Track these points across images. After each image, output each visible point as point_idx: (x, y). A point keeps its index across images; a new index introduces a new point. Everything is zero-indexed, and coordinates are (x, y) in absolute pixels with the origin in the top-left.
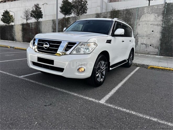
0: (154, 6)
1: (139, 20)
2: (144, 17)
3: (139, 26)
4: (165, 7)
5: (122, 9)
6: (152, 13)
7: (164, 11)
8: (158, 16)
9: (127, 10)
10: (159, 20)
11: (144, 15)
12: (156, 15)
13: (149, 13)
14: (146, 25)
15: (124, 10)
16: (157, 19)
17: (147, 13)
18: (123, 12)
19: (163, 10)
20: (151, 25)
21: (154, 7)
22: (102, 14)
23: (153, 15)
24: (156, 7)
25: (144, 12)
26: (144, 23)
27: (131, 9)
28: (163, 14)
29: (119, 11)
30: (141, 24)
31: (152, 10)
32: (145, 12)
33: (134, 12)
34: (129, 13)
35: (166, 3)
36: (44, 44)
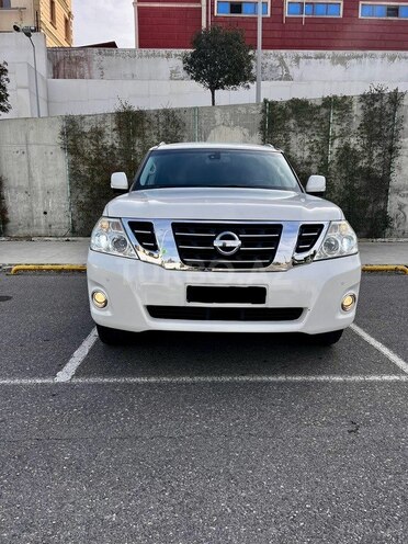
0: (238, 105)
2: (216, 135)
4: (263, 111)
5: (152, 108)
6: (234, 126)
7: (263, 122)
8: (251, 134)
9: (165, 112)
11: (215, 129)
12: (246, 131)
13: (228, 126)
15: (158, 111)
16: (250, 142)
17: (223, 124)
18: (156, 116)
19: (260, 118)
21: (239, 109)
22: (87, 119)
23: (239, 131)
24: (244, 111)
25: (215, 121)
27: (179, 110)
28: (262, 129)
29: (141, 113)
31: (233, 116)
32: (218, 122)
33: (188, 119)
34: (174, 122)
35: (266, 101)
36: (214, 238)
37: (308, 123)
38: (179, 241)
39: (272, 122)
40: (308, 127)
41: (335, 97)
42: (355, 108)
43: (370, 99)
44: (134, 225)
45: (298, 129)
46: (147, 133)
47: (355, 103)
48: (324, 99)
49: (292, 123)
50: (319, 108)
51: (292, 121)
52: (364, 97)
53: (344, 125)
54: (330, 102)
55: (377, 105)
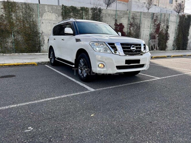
0: (53, 5)
1: (42, 17)
2: (46, 15)
3: (42, 24)
4: (62, 9)
6: (52, 13)
7: (62, 13)
8: (59, 16)
9: (25, 4)
10: (59, 20)
11: (45, 13)
12: (57, 15)
13: (50, 12)
14: (49, 24)
15: (22, 3)
16: (58, 19)
17: (48, 11)
18: (21, 5)
19: (61, 11)
20: (54, 24)
21: (54, 7)
23: (54, 15)
26: (47, 21)
27: (31, 4)
28: (62, 15)
29: (15, 3)
30: (44, 22)
31: (52, 9)
32: (46, 11)
33: (35, 8)
34: (29, 8)
35: (63, 5)
36: (131, 47)
37: (77, 15)
38: (123, 48)
39: (65, 13)
40: (77, 16)
41: (84, 7)
42: (90, 11)
43: (94, 9)
44: (110, 44)
45: (74, 16)
46: (18, 11)
47: (90, 10)
48: (81, 8)
49: (72, 14)
50: (80, 10)
51: (72, 13)
52: (92, 9)
53: (87, 16)
54: (83, 9)
55: (96, 12)
